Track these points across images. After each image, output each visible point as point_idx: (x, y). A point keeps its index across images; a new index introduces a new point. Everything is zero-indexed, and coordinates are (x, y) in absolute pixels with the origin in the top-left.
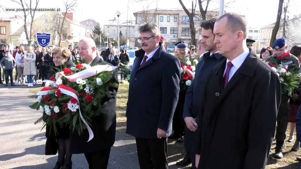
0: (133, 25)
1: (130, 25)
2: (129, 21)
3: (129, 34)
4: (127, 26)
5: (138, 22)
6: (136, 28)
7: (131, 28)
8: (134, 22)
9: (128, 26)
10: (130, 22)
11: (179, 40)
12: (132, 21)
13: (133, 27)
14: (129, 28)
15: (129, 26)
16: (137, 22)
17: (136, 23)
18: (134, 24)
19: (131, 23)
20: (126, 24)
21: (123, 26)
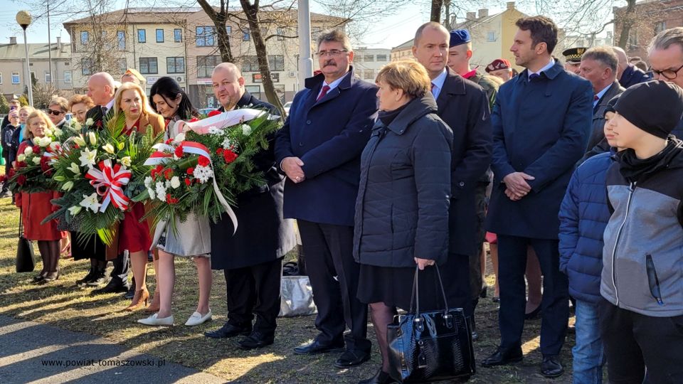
0: (64, 56)
1: (57, 57)
2: (54, 46)
3: (57, 82)
4: (49, 60)
5: (79, 47)
6: (75, 61)
7: (61, 64)
8: (68, 49)
9: (54, 59)
10: (56, 48)
11: (193, 88)
12: (62, 44)
13: (67, 62)
14: (56, 63)
15: (56, 60)
16: (74, 46)
17: (74, 50)
18: (67, 54)
19: (58, 51)
20: (46, 55)
21: (38, 60)
